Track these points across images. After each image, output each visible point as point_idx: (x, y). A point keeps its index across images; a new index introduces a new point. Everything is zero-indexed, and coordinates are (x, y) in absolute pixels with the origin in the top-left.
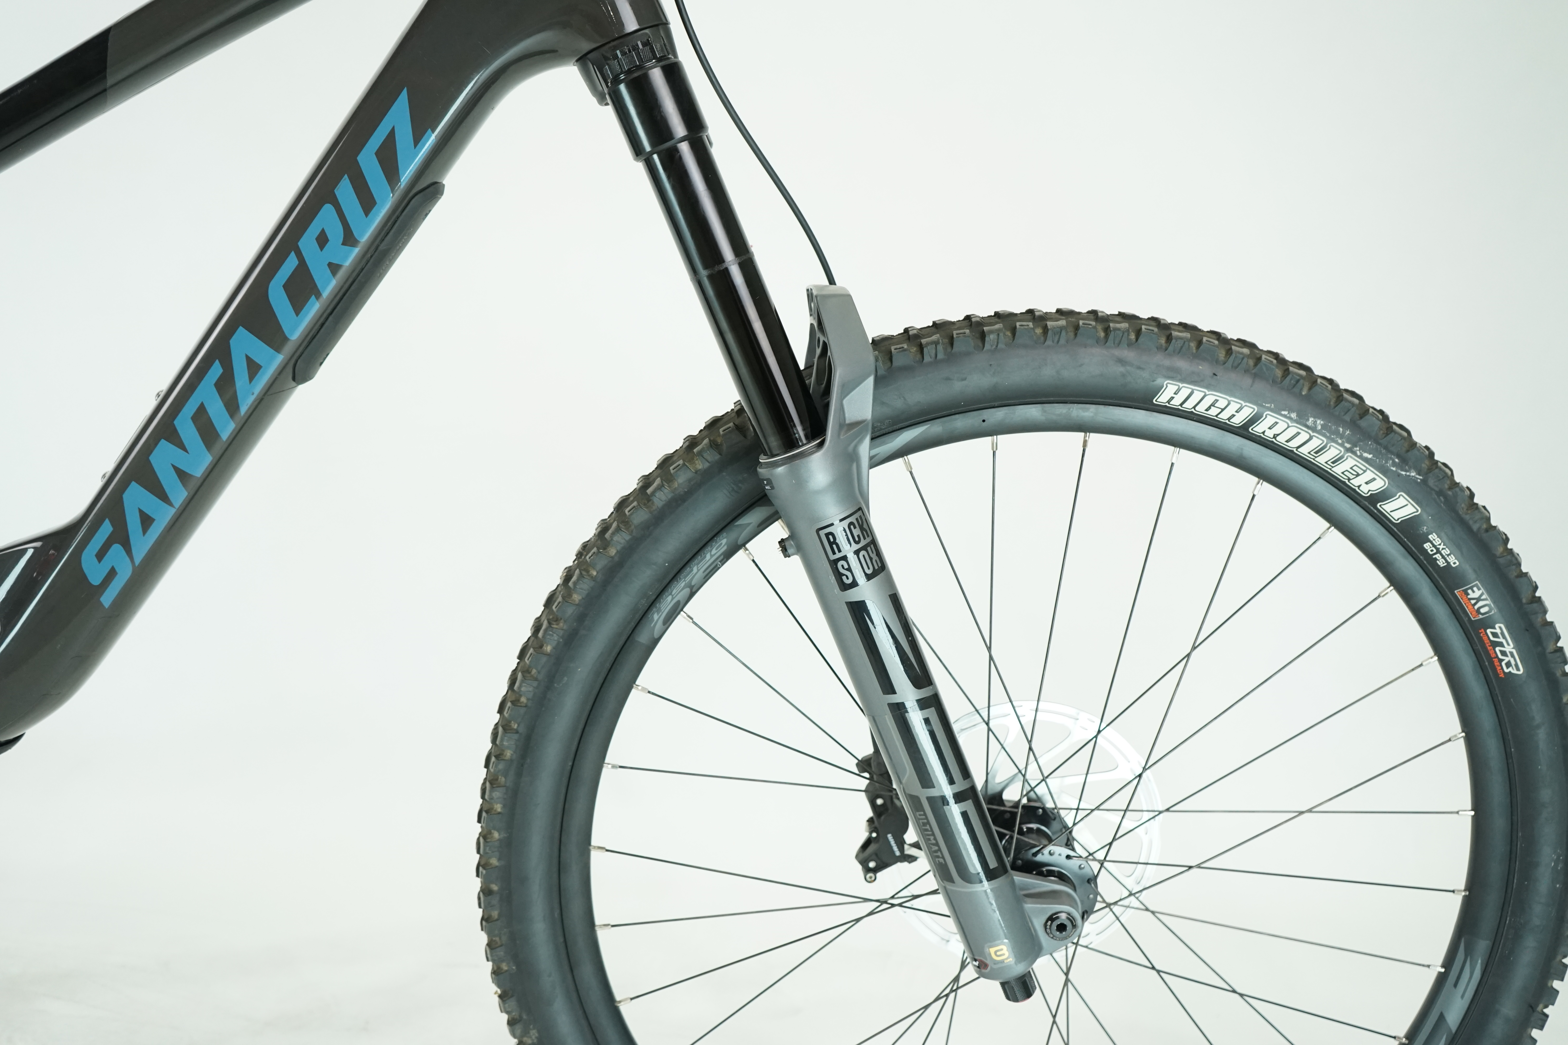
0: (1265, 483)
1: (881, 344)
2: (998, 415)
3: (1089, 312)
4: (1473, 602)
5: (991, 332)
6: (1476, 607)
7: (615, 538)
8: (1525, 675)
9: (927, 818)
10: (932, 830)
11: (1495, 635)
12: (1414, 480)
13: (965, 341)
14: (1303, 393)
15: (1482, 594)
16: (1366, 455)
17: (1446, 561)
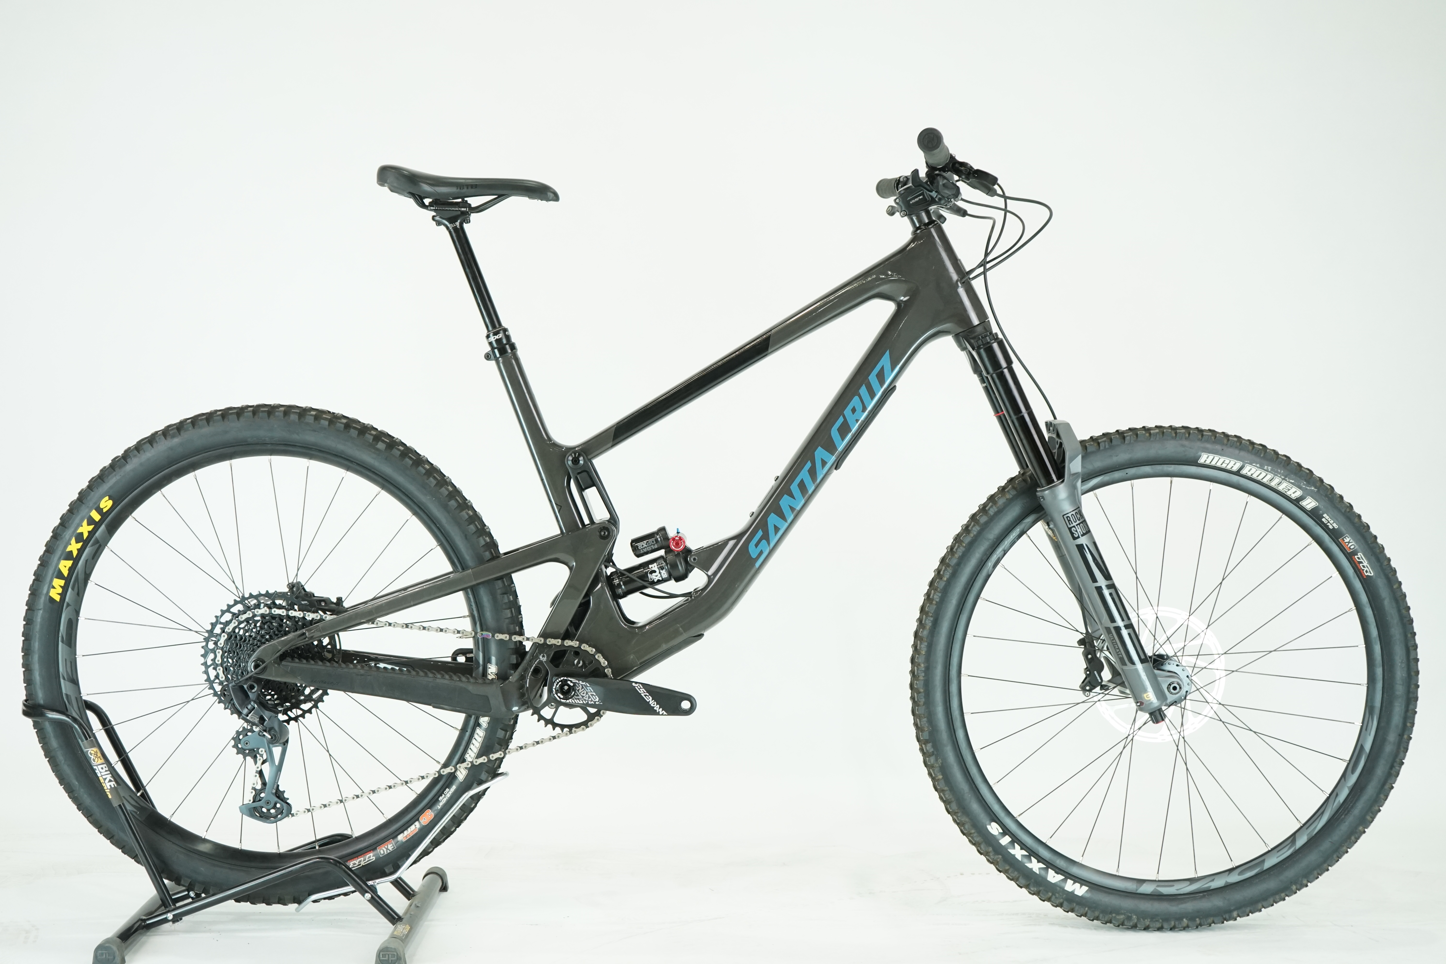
0: (1251, 496)
1: (1082, 442)
2: (1132, 471)
3: (1169, 426)
4: (1347, 544)
5: (1127, 436)
6: (1349, 546)
7: (974, 529)
8: (1374, 576)
9: (1114, 637)
10: (1116, 642)
11: (1359, 558)
12: (1312, 491)
13: (1116, 441)
14: (1262, 456)
15: (1350, 540)
16: (1291, 481)
17: (1333, 526)
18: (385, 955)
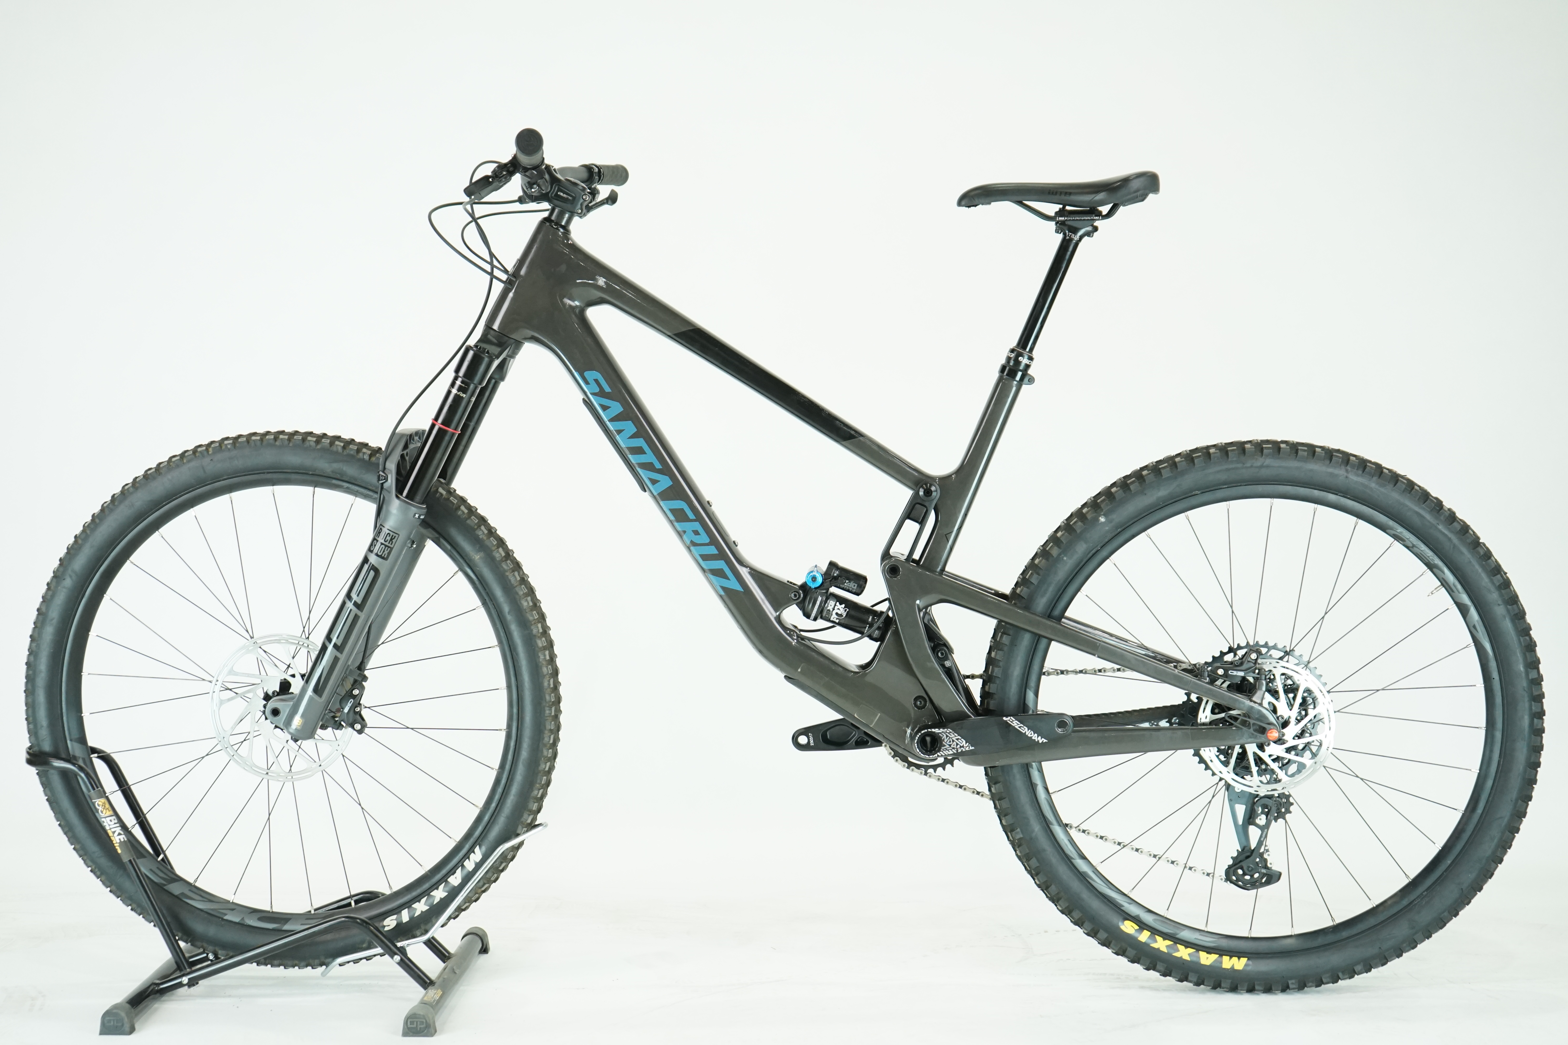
18: (414, 1022)
